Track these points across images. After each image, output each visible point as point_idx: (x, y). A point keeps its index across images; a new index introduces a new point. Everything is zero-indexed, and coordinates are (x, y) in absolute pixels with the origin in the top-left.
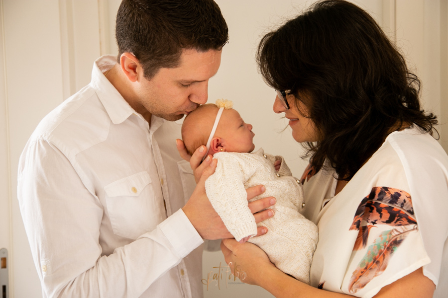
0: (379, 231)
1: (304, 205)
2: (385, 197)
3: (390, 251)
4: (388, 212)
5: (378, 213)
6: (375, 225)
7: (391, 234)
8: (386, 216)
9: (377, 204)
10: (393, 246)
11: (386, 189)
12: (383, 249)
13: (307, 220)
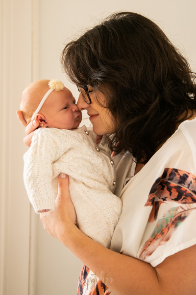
0: (169, 207)
1: (114, 183)
2: (175, 178)
3: (174, 225)
4: (177, 191)
5: (168, 191)
6: (165, 201)
7: (177, 210)
8: (175, 194)
9: (167, 184)
10: (177, 221)
11: (176, 170)
12: (169, 223)
13: (114, 196)
